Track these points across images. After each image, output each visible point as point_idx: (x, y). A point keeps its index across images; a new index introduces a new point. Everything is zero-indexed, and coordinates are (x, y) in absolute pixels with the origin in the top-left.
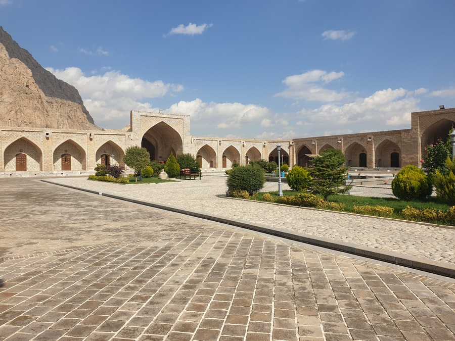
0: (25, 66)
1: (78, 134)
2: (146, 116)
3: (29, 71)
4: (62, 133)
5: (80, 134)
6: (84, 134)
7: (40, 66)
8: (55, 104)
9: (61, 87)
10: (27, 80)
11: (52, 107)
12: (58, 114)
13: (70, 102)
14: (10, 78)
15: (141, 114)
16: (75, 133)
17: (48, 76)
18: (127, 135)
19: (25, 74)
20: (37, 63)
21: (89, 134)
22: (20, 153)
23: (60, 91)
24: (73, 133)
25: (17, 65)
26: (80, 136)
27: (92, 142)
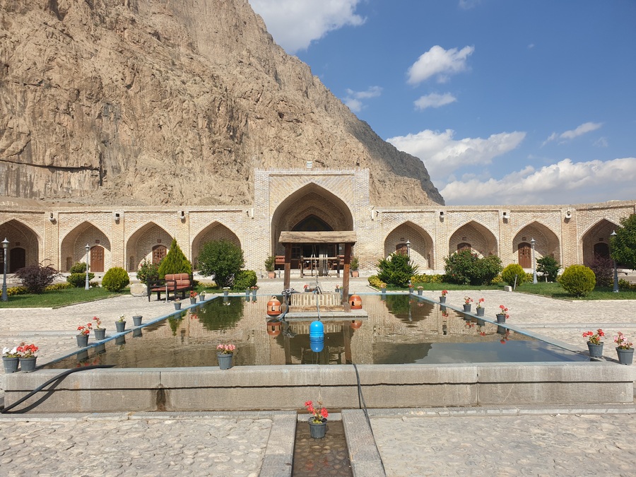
0: (357, 140)
1: (163, 212)
2: (281, 176)
3: (360, 145)
4: (139, 212)
5: (166, 212)
6: (174, 212)
7: (379, 138)
8: (388, 183)
9: (402, 161)
10: (357, 157)
11: (384, 186)
12: (391, 195)
13: (406, 178)
14: (340, 157)
15: (270, 172)
16: (158, 212)
17: (388, 149)
18: (245, 211)
19: (356, 150)
20: (376, 135)
21: (180, 212)
22: (96, 244)
23: (401, 165)
24: (156, 212)
25: (348, 141)
26: (167, 215)
27: (185, 225)
